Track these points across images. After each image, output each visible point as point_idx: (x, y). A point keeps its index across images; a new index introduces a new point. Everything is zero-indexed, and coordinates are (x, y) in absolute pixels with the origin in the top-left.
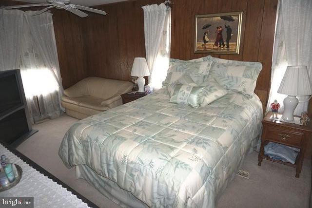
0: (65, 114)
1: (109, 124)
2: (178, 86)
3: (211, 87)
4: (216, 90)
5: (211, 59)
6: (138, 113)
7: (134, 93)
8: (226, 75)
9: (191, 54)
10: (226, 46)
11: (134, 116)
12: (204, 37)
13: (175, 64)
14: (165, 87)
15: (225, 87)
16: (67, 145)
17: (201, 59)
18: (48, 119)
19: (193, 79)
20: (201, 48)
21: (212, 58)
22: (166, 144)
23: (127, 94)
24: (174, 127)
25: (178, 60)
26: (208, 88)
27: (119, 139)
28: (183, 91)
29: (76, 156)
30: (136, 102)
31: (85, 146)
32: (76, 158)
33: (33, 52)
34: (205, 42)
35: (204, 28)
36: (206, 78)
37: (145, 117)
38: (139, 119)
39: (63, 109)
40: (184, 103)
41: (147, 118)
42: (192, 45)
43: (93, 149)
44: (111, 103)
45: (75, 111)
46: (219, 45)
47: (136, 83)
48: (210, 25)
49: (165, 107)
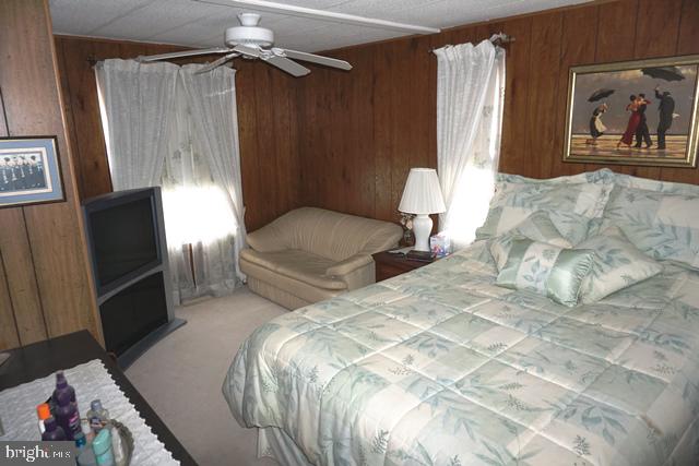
0: (245, 288)
1: (346, 334)
2: (520, 245)
3: (612, 252)
4: (625, 261)
5: (609, 179)
6: (415, 310)
7: (405, 251)
8: (656, 221)
9: (553, 163)
10: (655, 146)
11: (407, 316)
12: (593, 120)
13: (511, 186)
14: (482, 243)
15: (651, 253)
16: (243, 371)
17: (581, 177)
18: (209, 297)
19: (559, 226)
20: (582, 149)
21: (611, 174)
22: (493, 409)
23: (386, 252)
24: (513, 361)
25: (519, 179)
26: (603, 254)
27: (368, 380)
28: (533, 258)
29: (260, 405)
30: (410, 278)
31: (283, 383)
32: (259, 411)
33: (189, 151)
34: (595, 133)
35: (592, 100)
36: (595, 228)
37: (433, 322)
38: (421, 326)
39: (243, 277)
40: (536, 290)
41: (439, 325)
42: (560, 142)
43: (303, 398)
44: (349, 273)
45: (266, 283)
46: (634, 143)
47: (410, 227)
48: (612, 92)
49: (485, 297)
